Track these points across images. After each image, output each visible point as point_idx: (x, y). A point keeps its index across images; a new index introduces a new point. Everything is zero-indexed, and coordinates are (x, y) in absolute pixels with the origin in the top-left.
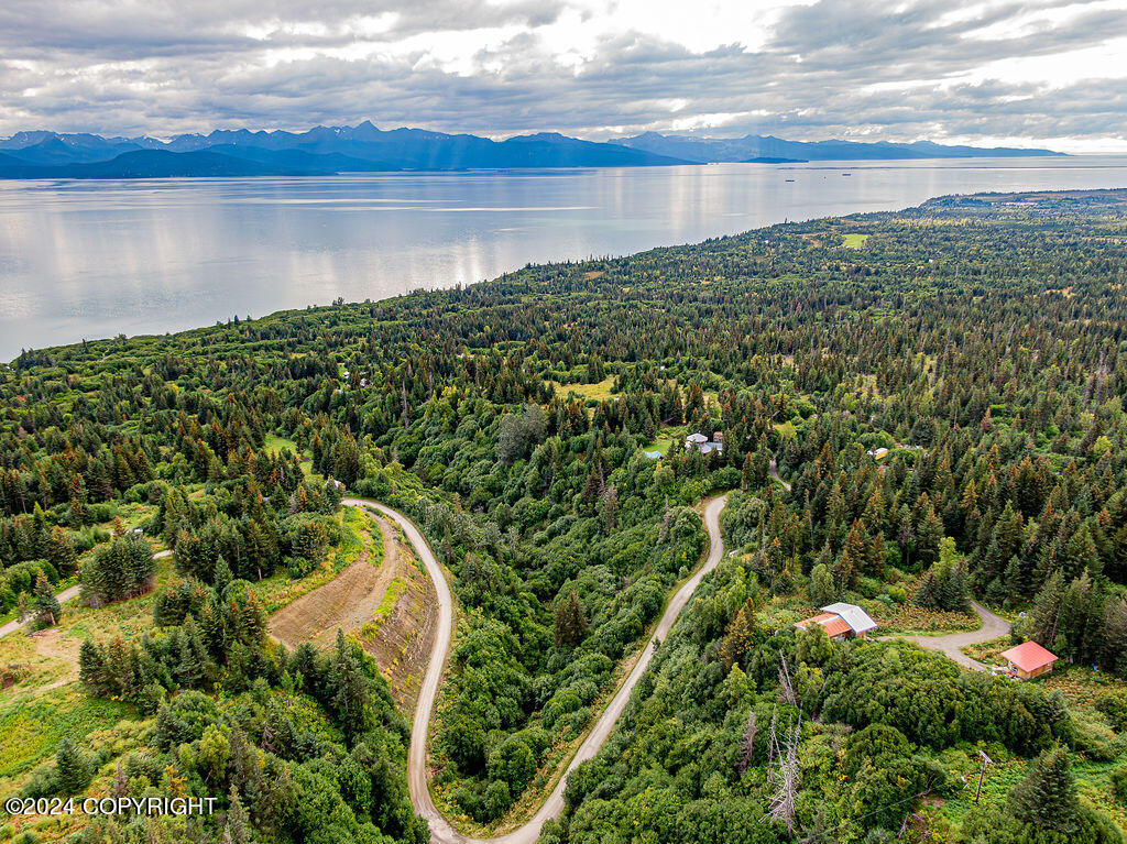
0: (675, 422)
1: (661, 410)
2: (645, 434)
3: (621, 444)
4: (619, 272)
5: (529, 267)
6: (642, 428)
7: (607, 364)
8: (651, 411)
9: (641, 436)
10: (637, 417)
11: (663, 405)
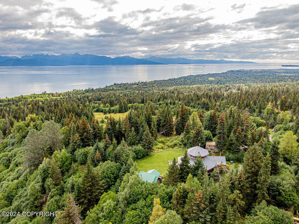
0: (168, 134)
1: (158, 125)
2: (143, 146)
3: (117, 158)
4: (143, 85)
5: (115, 84)
6: (141, 140)
7: (130, 105)
8: (150, 125)
9: (139, 147)
10: (137, 130)
11: (159, 121)
